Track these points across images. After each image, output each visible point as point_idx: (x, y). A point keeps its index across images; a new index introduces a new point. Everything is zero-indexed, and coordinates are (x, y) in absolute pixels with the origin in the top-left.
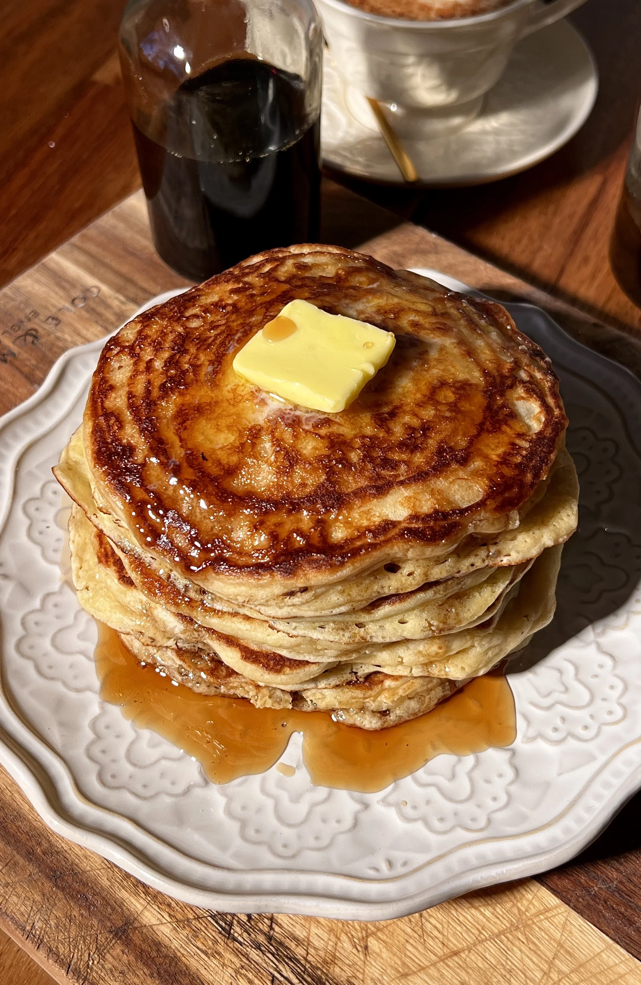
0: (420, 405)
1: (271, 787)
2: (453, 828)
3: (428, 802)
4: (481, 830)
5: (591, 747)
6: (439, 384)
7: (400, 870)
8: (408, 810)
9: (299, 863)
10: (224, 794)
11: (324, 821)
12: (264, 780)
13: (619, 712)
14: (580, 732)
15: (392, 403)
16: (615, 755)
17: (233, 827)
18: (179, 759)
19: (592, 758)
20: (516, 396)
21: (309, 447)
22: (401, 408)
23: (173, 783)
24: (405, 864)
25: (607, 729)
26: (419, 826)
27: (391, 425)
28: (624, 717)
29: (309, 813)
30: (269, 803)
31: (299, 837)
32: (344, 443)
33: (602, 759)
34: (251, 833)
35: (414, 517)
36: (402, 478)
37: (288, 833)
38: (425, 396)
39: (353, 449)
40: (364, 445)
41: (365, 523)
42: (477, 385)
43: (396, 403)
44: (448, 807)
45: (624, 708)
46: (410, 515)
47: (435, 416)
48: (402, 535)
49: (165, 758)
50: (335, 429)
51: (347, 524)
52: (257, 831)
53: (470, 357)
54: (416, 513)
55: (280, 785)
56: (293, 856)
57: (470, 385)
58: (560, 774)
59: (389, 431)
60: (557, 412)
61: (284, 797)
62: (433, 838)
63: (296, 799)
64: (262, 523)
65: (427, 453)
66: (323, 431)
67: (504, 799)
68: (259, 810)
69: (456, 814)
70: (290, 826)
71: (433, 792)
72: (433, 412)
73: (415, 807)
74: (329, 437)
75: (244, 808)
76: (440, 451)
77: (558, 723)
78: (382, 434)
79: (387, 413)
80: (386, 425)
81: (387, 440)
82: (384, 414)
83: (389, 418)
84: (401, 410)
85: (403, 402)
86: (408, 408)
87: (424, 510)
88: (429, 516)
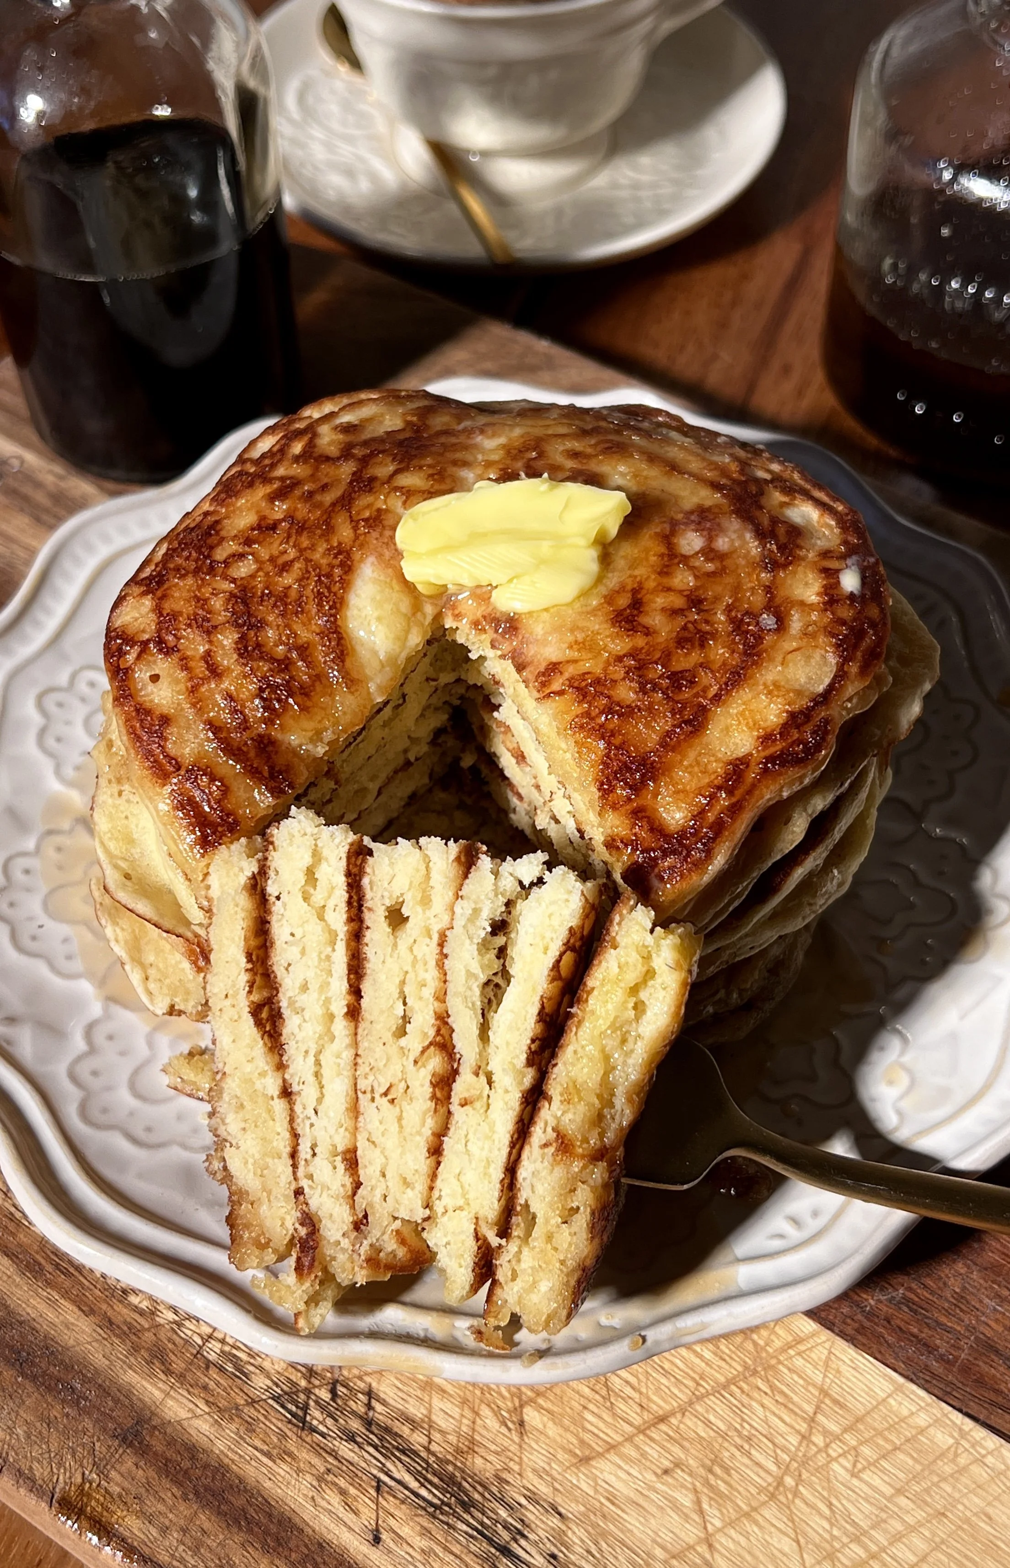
27: (645, 619)
35: (767, 739)
38: (660, 556)
42: (718, 507)
46: (759, 739)
53: (680, 473)
54: (765, 731)
57: (709, 510)
59: (649, 632)
78: (640, 641)
79: (629, 606)
80: (640, 624)
81: (652, 647)
82: (625, 609)
83: (636, 612)
84: (644, 592)
85: (638, 579)
86: (651, 584)
87: (772, 721)
88: (785, 728)
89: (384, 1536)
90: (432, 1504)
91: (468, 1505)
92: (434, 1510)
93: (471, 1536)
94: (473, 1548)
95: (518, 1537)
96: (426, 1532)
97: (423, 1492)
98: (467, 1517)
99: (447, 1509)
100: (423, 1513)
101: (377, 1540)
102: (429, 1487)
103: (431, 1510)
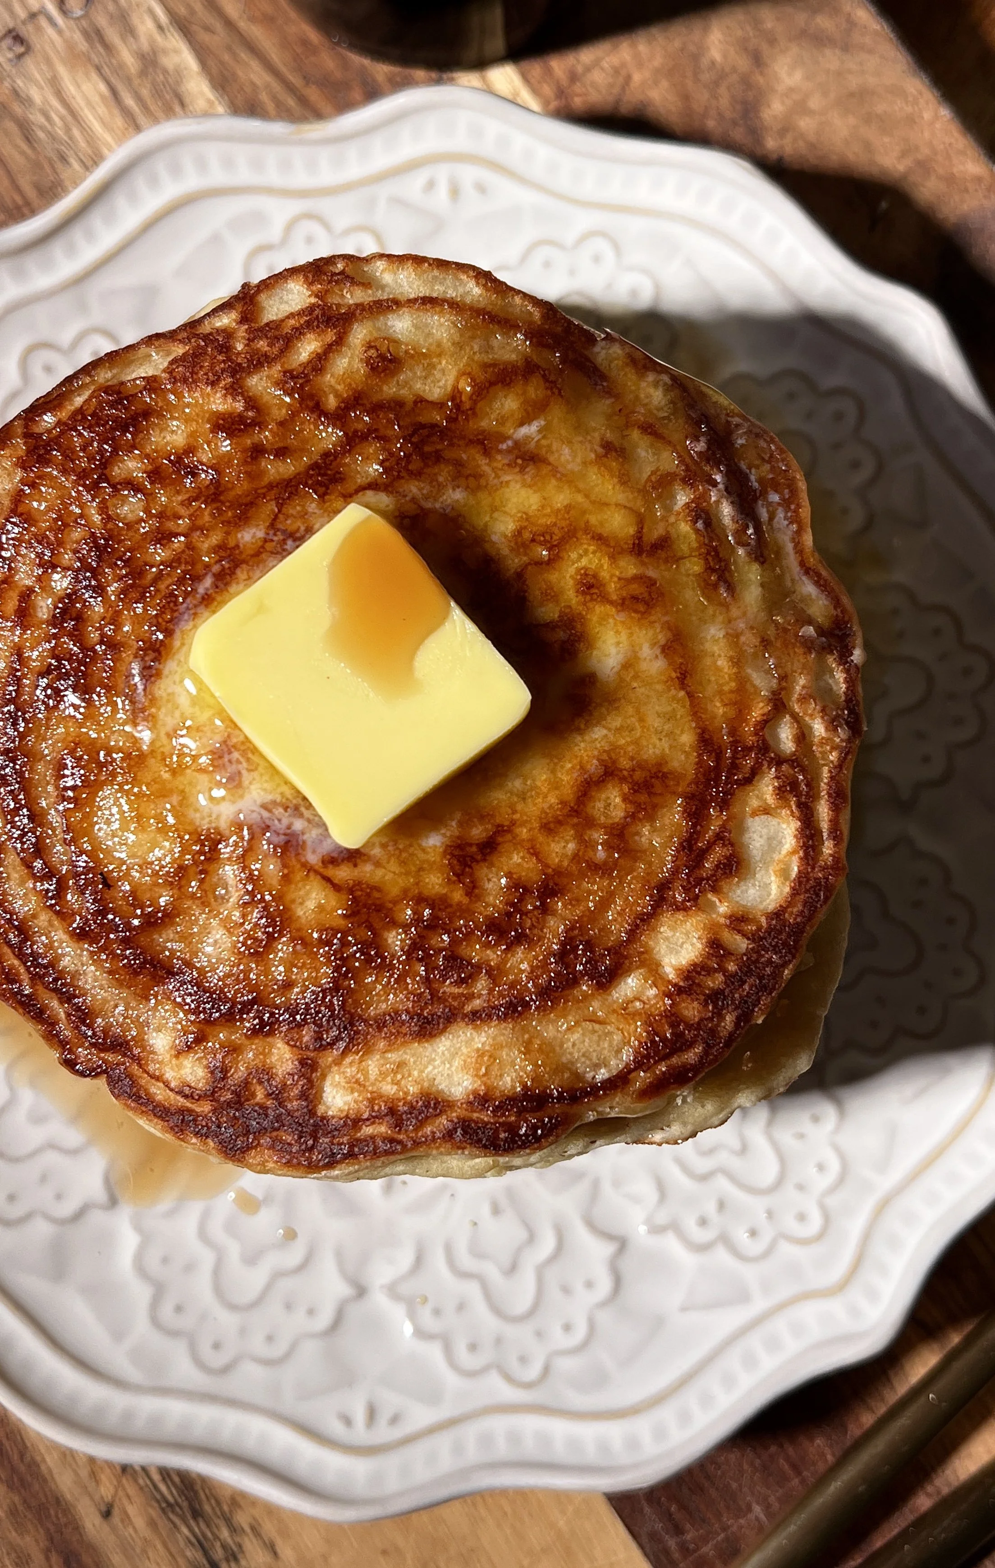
0: (550, 827)
1: (216, 1229)
2: (484, 1370)
3: (461, 1307)
4: (528, 1386)
5: (750, 1274)
6: (601, 771)
7: (384, 1433)
8: (426, 1316)
9: (232, 1385)
10: (138, 1228)
11: (288, 1307)
12: (205, 1217)
13: (816, 1222)
14: (741, 1236)
15: (493, 816)
16: (781, 1307)
17: (141, 1294)
18: (74, 1152)
19: (743, 1297)
20: (754, 803)
21: (311, 904)
22: (509, 831)
23: (59, 1197)
24: (395, 1420)
25: (787, 1249)
26: (434, 1352)
27: (482, 871)
28: (820, 1237)
29: (268, 1287)
30: (207, 1258)
31: (243, 1331)
32: (379, 908)
33: (759, 1305)
34: (167, 1311)
35: (482, 1100)
36: (477, 1003)
37: (227, 1320)
38: (563, 803)
39: (394, 924)
40: (417, 919)
41: (388, 1089)
42: (678, 777)
43: (503, 817)
44: (490, 1323)
45: (827, 1219)
46: (475, 1093)
47: (576, 857)
48: (449, 1135)
49: (52, 1146)
50: (366, 871)
51: (356, 1084)
52: (179, 1309)
53: (683, 689)
54: (489, 1089)
55: (230, 1228)
56: (225, 1370)
57: (665, 776)
58: (684, 1309)
59: (473, 890)
60: (828, 848)
61: (234, 1250)
62: (451, 1380)
63: (251, 1259)
64: (200, 1039)
65: (539, 952)
66: (343, 873)
67: (580, 1332)
68: (190, 1268)
69: (499, 1341)
70: (233, 1307)
71: (473, 1290)
72: (571, 846)
73: (437, 1312)
74: (351, 891)
75: (165, 1260)
76: (565, 954)
77: (710, 1208)
78: (458, 896)
79: (477, 845)
80: (471, 875)
81: (466, 912)
82: (471, 845)
83: (479, 857)
84: (509, 837)
85: (516, 816)
86: (523, 833)
87: (505, 1084)
88: (511, 1102)
89: (116, 1512)
90: (167, 1502)
91: (197, 1514)
92: (167, 1507)
93: (190, 1542)
94: (188, 1554)
95: (231, 1558)
96: (152, 1524)
97: (163, 1488)
98: (192, 1523)
99: (177, 1509)
100: (156, 1505)
101: (107, 1514)
102: (169, 1483)
103: (164, 1505)
